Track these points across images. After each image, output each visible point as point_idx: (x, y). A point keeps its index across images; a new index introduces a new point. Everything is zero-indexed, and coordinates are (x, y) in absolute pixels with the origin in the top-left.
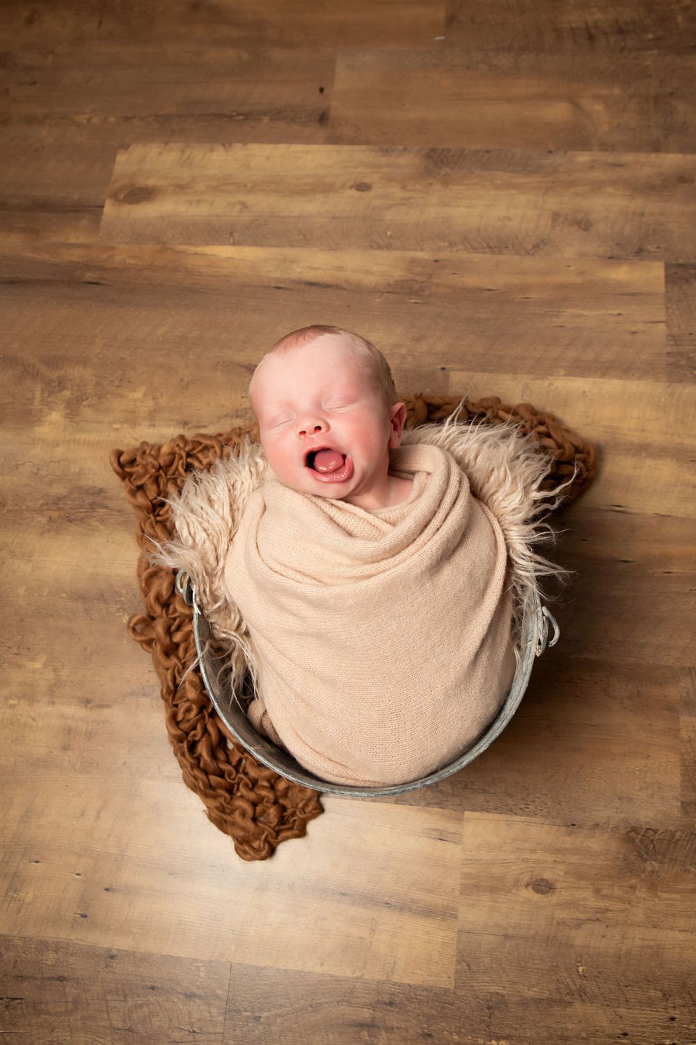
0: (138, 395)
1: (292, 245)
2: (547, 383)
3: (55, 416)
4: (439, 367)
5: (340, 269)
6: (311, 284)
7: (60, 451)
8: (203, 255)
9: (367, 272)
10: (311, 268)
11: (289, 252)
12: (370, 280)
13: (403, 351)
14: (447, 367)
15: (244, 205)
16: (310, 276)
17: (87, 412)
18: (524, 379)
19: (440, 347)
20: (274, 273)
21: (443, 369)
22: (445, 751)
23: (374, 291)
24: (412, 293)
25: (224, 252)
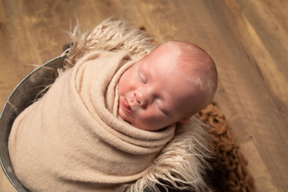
0: (174, 29)
1: (271, 53)
2: (272, 187)
3: (151, 7)
4: (251, 135)
5: (272, 75)
6: (258, 68)
7: (138, 14)
8: (245, 24)
9: (278, 87)
10: (265, 65)
11: (267, 53)
12: (274, 89)
13: (250, 117)
14: (254, 138)
15: (277, 28)
16: (261, 66)
17: (158, 16)
18: (268, 175)
19: (261, 132)
20: (253, 52)
21: (251, 137)
22: (34, 187)
23: (271, 94)
24: (279, 109)
25: (251, 30)
